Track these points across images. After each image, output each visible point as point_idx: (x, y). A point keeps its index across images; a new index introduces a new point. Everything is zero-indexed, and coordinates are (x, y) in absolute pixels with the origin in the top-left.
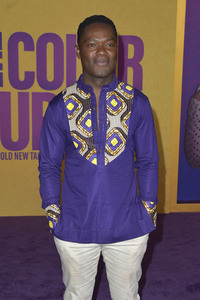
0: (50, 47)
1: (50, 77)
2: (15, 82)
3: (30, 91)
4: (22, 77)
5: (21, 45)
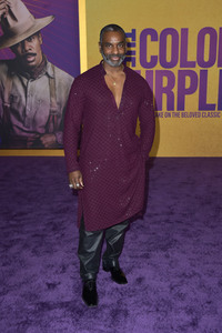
0: (169, 38)
1: (169, 59)
2: (144, 63)
3: (154, 69)
4: (149, 60)
5: (149, 37)
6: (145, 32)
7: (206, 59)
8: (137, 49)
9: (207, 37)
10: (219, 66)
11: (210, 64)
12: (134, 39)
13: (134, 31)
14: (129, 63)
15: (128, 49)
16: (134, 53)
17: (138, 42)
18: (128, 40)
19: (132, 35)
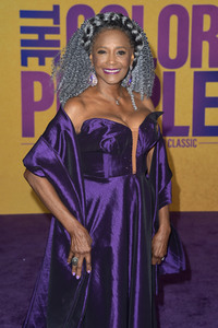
6: (75, 11)
7: (173, 54)
8: (62, 37)
9: (174, 20)
10: (192, 66)
11: (179, 62)
12: (57, 21)
13: (56, 8)
14: (49, 61)
15: (48, 37)
16: (57, 43)
17: (63, 26)
18: (49, 23)
19: (54, 14)
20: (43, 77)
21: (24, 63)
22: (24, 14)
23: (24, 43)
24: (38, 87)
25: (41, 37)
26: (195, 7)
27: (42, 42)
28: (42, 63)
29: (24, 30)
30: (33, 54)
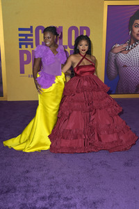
4: (41, 44)
5: (40, 31)
6: (38, 28)
7: (73, 44)
8: (34, 38)
9: (73, 32)
12: (32, 32)
13: (32, 27)
14: (29, 46)
15: (28, 38)
16: (32, 40)
17: (34, 33)
18: (29, 32)
19: (31, 29)
20: (27, 52)
21: (20, 47)
22: (20, 29)
23: (20, 40)
24: (25, 55)
25: (26, 37)
26: (81, 27)
27: (26, 39)
28: (27, 47)
29: (20, 35)
30: (23, 44)
